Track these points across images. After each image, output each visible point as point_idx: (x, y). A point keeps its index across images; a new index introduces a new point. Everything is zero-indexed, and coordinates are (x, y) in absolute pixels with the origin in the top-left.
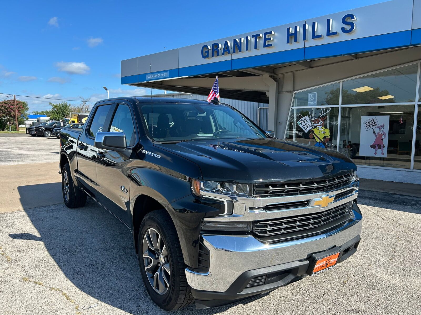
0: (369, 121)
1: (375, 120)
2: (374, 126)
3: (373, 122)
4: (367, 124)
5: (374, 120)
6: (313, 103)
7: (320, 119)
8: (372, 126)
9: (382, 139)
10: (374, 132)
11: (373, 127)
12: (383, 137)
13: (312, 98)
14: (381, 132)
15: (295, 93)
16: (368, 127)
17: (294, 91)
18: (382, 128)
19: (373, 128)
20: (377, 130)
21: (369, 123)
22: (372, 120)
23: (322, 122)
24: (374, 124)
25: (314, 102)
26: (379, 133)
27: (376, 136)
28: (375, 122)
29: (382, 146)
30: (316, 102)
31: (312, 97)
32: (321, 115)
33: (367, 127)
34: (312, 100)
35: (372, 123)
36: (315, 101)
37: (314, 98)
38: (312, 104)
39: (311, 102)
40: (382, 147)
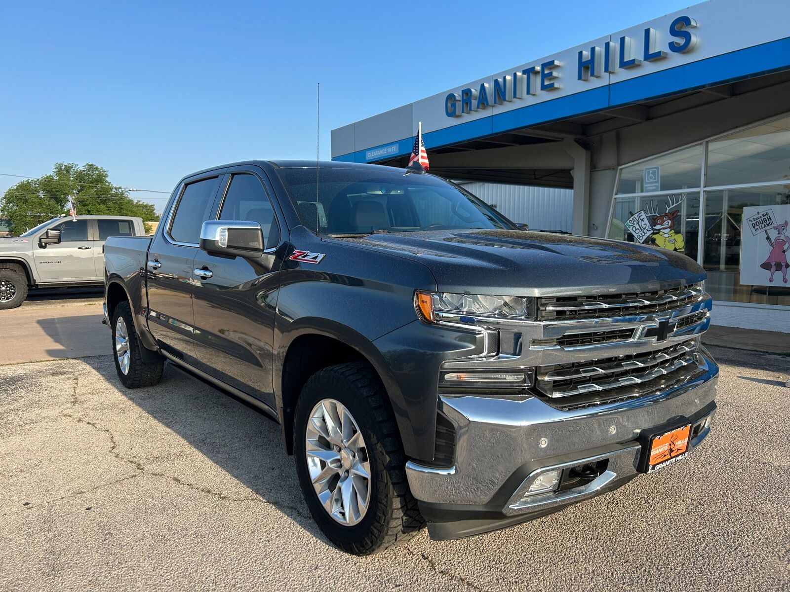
0: (757, 216)
1: (770, 215)
2: (768, 225)
3: (765, 217)
4: (755, 222)
5: (767, 214)
6: (654, 186)
7: (667, 216)
8: (765, 226)
9: (784, 252)
10: (768, 238)
11: (766, 228)
12: (785, 247)
13: (651, 178)
14: (782, 237)
15: (621, 169)
16: (756, 227)
17: (619, 165)
18: (783, 229)
19: (766, 231)
20: (773, 234)
21: (758, 220)
22: (763, 215)
23: (670, 221)
24: (768, 222)
25: (655, 184)
26: (777, 239)
27: (772, 245)
28: (770, 218)
29: (784, 264)
30: (658, 184)
31: (651, 175)
32: (668, 209)
33: (754, 227)
34: (651, 181)
35: (765, 220)
36: (656, 182)
37: (655, 177)
38: (651, 188)
39: (650, 185)
40: (784, 267)
